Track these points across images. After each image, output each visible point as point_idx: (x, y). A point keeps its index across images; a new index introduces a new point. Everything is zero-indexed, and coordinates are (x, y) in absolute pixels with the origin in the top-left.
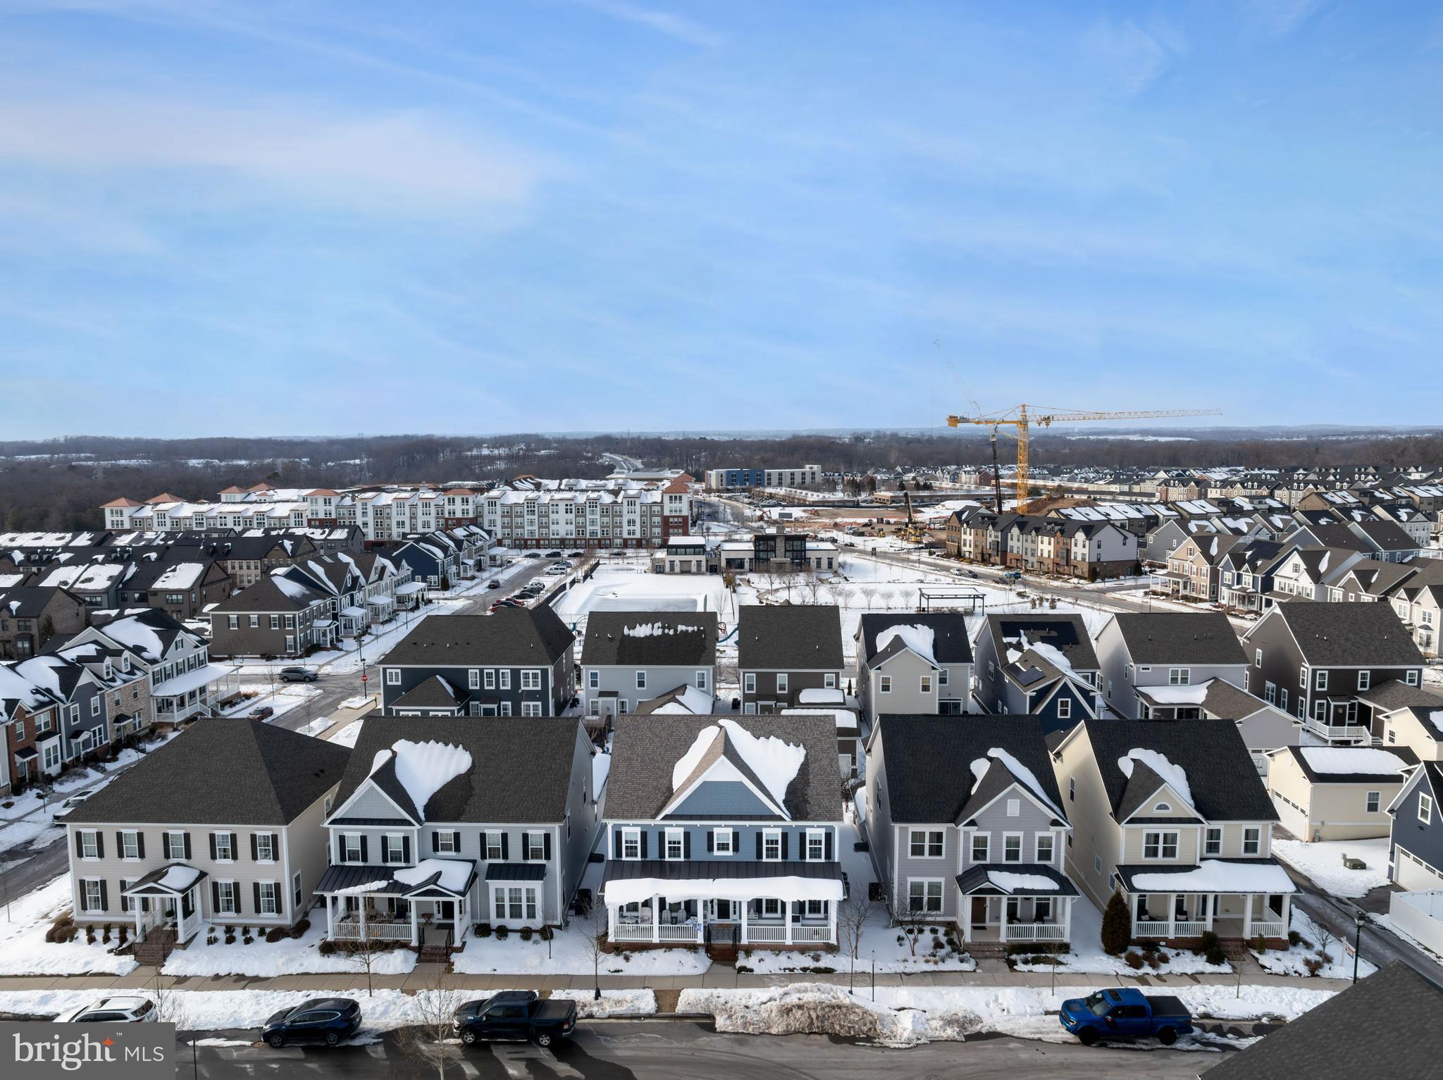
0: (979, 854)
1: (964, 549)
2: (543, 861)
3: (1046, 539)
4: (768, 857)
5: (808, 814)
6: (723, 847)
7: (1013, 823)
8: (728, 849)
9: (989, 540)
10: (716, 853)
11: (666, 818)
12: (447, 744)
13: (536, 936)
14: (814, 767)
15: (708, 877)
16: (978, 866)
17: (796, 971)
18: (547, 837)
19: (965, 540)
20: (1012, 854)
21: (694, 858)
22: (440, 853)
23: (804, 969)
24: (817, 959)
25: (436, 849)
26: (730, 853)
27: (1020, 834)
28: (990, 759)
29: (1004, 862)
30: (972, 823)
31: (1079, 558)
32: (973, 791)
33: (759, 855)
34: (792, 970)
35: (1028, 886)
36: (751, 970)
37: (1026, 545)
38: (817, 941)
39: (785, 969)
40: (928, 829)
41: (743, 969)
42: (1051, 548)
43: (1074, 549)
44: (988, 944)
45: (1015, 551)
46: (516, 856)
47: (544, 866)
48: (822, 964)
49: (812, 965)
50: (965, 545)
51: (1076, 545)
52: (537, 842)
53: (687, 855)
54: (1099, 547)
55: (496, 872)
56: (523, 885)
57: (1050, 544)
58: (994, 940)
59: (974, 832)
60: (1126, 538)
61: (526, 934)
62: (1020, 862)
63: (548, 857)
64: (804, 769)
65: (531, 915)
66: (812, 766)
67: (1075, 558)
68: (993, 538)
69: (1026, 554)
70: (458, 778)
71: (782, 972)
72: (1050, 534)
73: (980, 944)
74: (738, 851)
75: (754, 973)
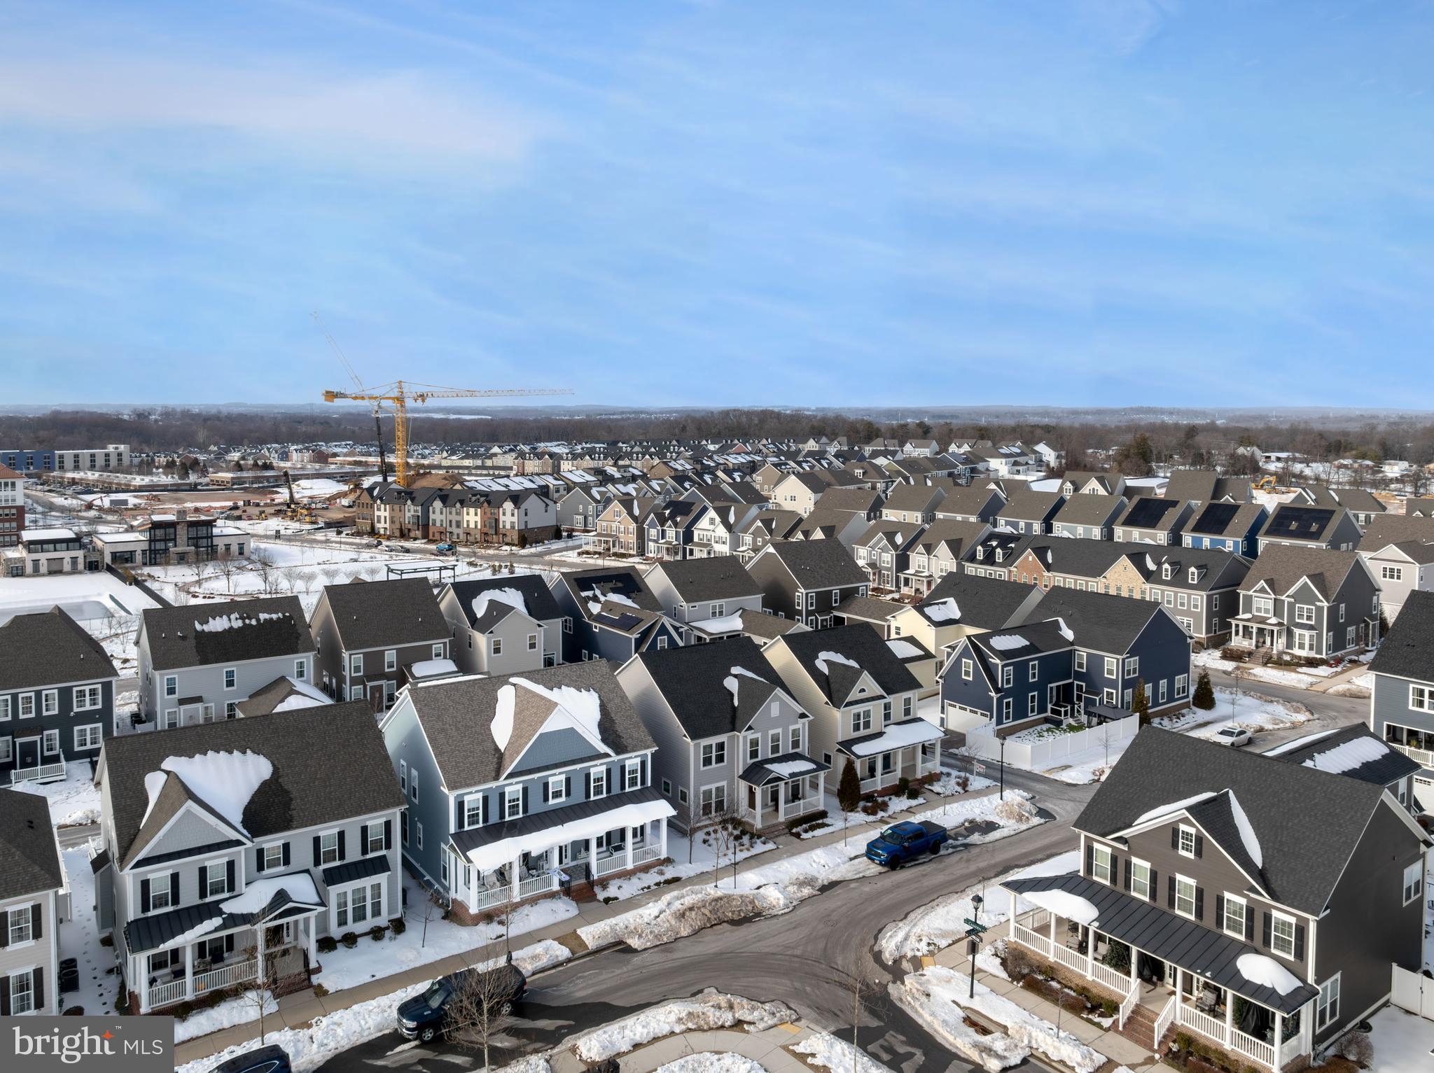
0: (754, 754)
1: (378, 525)
2: (383, 852)
3: (472, 510)
4: (595, 795)
5: (626, 747)
6: (557, 794)
7: (776, 723)
8: (561, 796)
9: (408, 515)
10: (551, 802)
11: (511, 776)
12: (231, 752)
13: (388, 933)
14: (611, 707)
15: (556, 825)
16: (754, 763)
17: (652, 887)
18: (388, 825)
19: (379, 517)
20: (775, 749)
21: (531, 811)
22: (267, 872)
23: (658, 884)
24: (661, 873)
25: (260, 867)
26: (563, 799)
27: (779, 730)
28: (735, 676)
29: (770, 756)
30: (750, 728)
31: (508, 526)
32: (736, 703)
33: (588, 795)
34: (649, 887)
35: (797, 770)
36: (616, 898)
37: (450, 517)
38: (650, 859)
39: (643, 889)
40: (713, 741)
41: (607, 900)
42: (478, 519)
43: (502, 518)
44: (774, 826)
45: (438, 524)
46: (353, 853)
47: (384, 856)
48: (669, 876)
49: (662, 879)
50: (379, 521)
51: (504, 514)
52: (376, 834)
53: (525, 810)
54: (526, 515)
55: (332, 877)
56: (367, 882)
57: (476, 514)
58: (775, 822)
59: (751, 735)
60: (547, 505)
61: (377, 934)
62: (780, 754)
63: (388, 846)
64: (603, 708)
65: (377, 912)
66: (609, 706)
67: (504, 526)
68: (412, 513)
69: (451, 526)
70: (265, 785)
71: (642, 891)
72: (476, 505)
73: (769, 827)
74: (570, 796)
75: (620, 900)
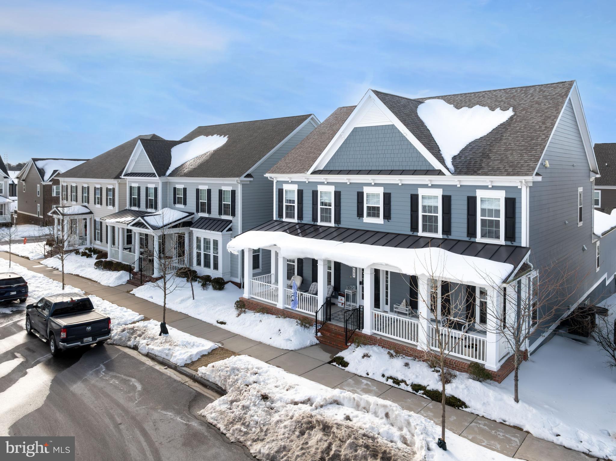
2: (230, 217)
4: (424, 230)
6: (373, 212)
8: (378, 216)
10: (366, 219)
11: (317, 172)
18: (234, 194)
21: (343, 225)
22: (177, 205)
23: (417, 387)
24: (446, 380)
25: (175, 201)
33: (415, 226)
36: (346, 364)
38: (462, 356)
41: (338, 359)
46: (214, 212)
47: (230, 222)
52: (227, 199)
53: (338, 220)
56: (211, 235)
63: (233, 214)
71: (383, 380)
74: (390, 219)
75: (347, 369)
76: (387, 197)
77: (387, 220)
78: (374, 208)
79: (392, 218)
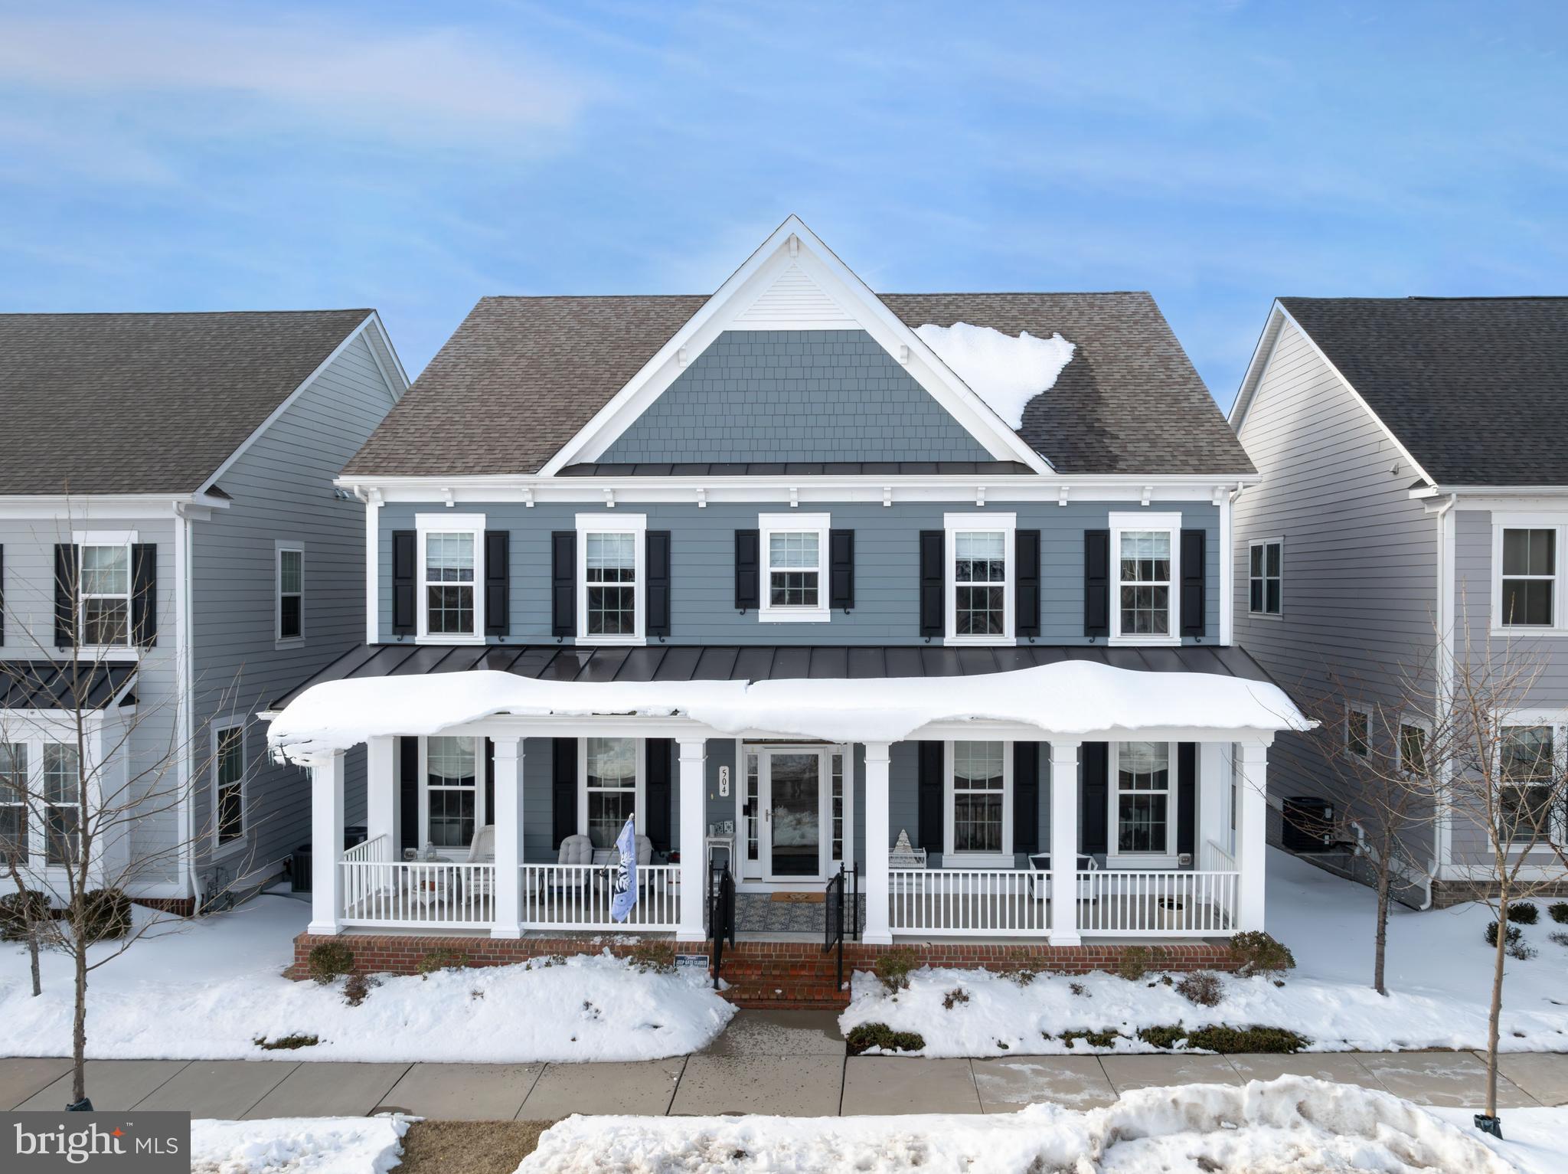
2: (124, 652)
4: (962, 628)
5: (1114, 460)
6: (795, 589)
8: (812, 599)
10: (769, 613)
11: (576, 473)
17: (1120, 1045)
18: (145, 558)
21: (681, 633)
23: (1161, 1037)
24: (1208, 996)
26: (820, 612)
34: (1105, 1038)
36: (912, 1042)
38: (1173, 931)
39: (1068, 1037)
41: (871, 1035)
46: (28, 636)
47: (128, 667)
48: (1235, 1017)
49: (1193, 1017)
52: (107, 578)
63: (147, 633)
64: (1075, 371)
71: (1058, 1047)
74: (852, 607)
75: (925, 1051)
76: (842, 544)
77: (842, 610)
78: (795, 578)
79: (857, 604)
